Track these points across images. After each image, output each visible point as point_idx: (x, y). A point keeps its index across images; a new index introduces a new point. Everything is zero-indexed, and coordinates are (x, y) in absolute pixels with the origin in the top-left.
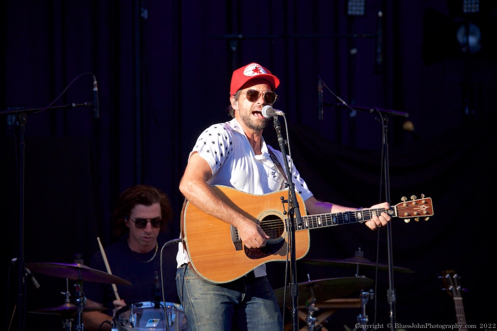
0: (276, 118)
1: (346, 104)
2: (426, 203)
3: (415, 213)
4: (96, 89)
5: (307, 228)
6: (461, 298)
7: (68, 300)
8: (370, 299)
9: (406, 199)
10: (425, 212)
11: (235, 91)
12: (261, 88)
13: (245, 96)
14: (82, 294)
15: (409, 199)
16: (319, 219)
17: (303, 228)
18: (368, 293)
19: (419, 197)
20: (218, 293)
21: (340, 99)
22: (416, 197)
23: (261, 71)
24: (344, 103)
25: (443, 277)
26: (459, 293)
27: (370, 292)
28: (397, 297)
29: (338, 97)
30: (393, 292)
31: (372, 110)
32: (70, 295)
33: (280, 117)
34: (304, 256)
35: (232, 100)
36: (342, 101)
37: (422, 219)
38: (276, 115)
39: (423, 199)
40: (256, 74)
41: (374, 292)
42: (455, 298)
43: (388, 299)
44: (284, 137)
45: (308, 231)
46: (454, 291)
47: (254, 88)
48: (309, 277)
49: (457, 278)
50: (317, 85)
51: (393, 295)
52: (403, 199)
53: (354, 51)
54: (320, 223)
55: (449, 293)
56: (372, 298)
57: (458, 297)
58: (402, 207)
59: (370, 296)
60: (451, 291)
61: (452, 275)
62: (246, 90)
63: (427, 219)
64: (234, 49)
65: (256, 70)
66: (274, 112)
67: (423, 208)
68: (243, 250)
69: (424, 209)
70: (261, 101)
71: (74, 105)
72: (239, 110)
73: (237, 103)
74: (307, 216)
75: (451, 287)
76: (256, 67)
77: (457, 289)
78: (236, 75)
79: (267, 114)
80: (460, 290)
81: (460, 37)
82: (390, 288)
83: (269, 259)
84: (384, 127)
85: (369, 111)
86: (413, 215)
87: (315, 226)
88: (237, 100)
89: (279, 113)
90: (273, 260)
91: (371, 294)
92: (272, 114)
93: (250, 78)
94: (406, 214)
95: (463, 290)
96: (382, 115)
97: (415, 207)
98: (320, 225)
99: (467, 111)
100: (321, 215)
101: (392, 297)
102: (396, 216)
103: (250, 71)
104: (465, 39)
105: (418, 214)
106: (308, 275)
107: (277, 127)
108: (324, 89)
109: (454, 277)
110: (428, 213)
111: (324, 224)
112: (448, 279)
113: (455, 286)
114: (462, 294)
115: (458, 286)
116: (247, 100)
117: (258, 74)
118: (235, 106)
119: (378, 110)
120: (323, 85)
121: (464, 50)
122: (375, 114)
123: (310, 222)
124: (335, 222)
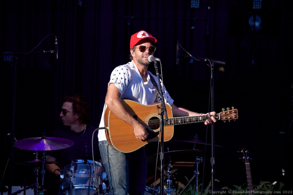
0: (155, 62)
1: (192, 56)
2: (235, 112)
3: (229, 118)
4: (56, 43)
5: (173, 124)
6: (249, 164)
7: (37, 157)
8: (200, 162)
9: (225, 110)
11: (133, 46)
12: (147, 45)
13: (139, 49)
14: (45, 154)
16: (179, 120)
17: (171, 124)
18: (200, 159)
21: (188, 53)
23: (146, 35)
24: (191, 55)
25: (240, 152)
26: (248, 160)
27: (201, 159)
28: (215, 161)
29: (187, 52)
30: (214, 159)
31: (206, 60)
32: (38, 154)
33: (158, 62)
34: (170, 139)
35: (131, 52)
36: (189, 54)
38: (156, 61)
39: (233, 110)
40: (144, 37)
41: (203, 159)
42: (246, 163)
43: (211, 162)
44: (160, 73)
45: (173, 126)
46: (245, 159)
47: (143, 45)
48: (168, 149)
49: (247, 153)
50: (176, 46)
51: (214, 161)
52: (223, 109)
53: (193, 28)
54: (179, 122)
55: (243, 160)
56: (202, 162)
57: (247, 163)
58: (223, 114)
59: (200, 160)
60: (244, 159)
61: (244, 151)
62: (138, 46)
63: (235, 120)
64: (129, 24)
65: (144, 35)
66: (155, 59)
67: (233, 115)
70: (147, 51)
71: (44, 51)
72: (136, 57)
73: (134, 53)
74: (173, 118)
75: (244, 157)
76: (144, 33)
77: (247, 158)
78: (132, 37)
79: (151, 60)
80: (249, 159)
81: (251, 23)
82: (212, 157)
84: (212, 69)
85: (204, 60)
87: (177, 123)
88: (134, 51)
89: (158, 59)
91: (202, 159)
92: (153, 60)
93: (141, 39)
94: (224, 118)
95: (250, 159)
96: (211, 63)
97: (229, 114)
98: (179, 123)
99: (253, 62)
101: (213, 162)
102: (220, 119)
103: (140, 35)
104: (253, 23)
106: (168, 148)
107: (156, 67)
108: (180, 47)
109: (246, 152)
110: (235, 118)
111: (182, 122)
112: (242, 153)
113: (246, 157)
114: (250, 161)
115: (248, 157)
116: (139, 51)
117: (145, 37)
118: (133, 54)
119: (209, 60)
120: (179, 45)
121: (253, 29)
122: (207, 62)
123: (175, 121)
124: (187, 121)
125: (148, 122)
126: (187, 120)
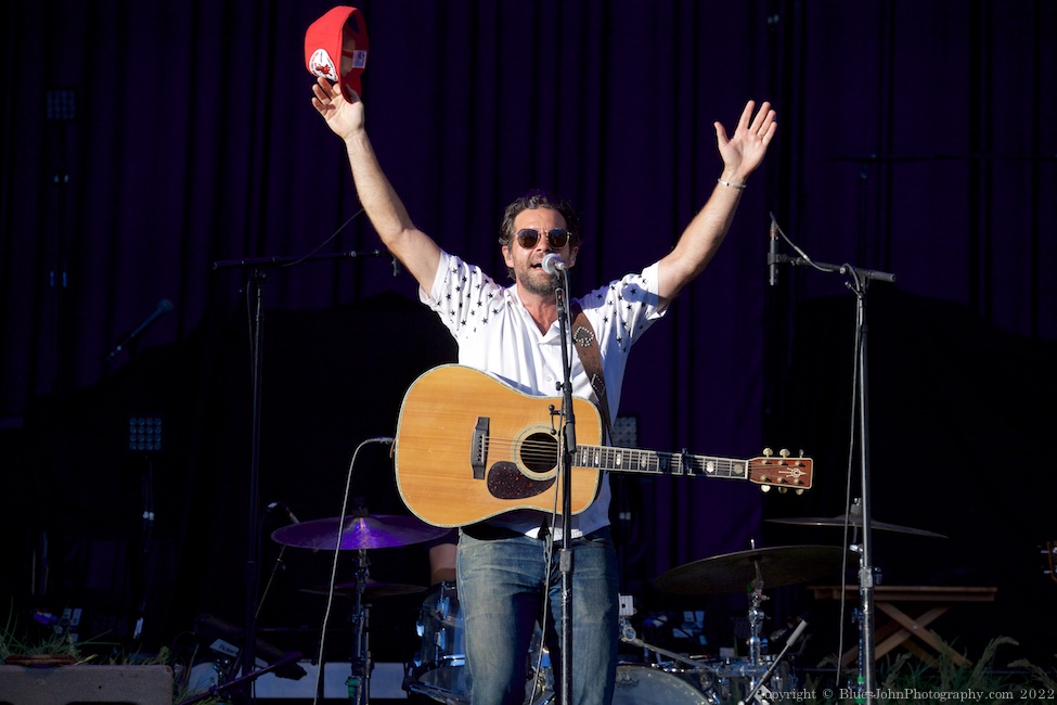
2: (804, 466)
3: (780, 479)
5: (596, 466)
9: (771, 453)
10: (796, 481)
15: (776, 454)
16: (619, 455)
17: (590, 465)
19: (794, 454)
20: (498, 567)
22: (789, 454)
24: (805, 257)
25: (1049, 552)
29: (796, 248)
31: (843, 270)
35: (505, 253)
36: (802, 253)
37: (792, 491)
39: (801, 458)
45: (597, 473)
52: (766, 451)
54: (618, 463)
58: (760, 464)
63: (800, 492)
67: (795, 473)
68: (485, 481)
69: (797, 476)
71: (354, 254)
73: (511, 255)
74: (601, 447)
83: (527, 504)
85: (839, 271)
86: (776, 481)
87: (610, 466)
88: (510, 250)
90: (530, 507)
94: (763, 478)
96: (858, 278)
97: (782, 469)
98: (616, 467)
100: (623, 449)
102: (746, 477)
105: (784, 481)
110: (800, 483)
111: (625, 465)
119: (851, 270)
122: (848, 276)
123: (603, 458)
124: (643, 466)
125: (521, 444)
126: (644, 462)
